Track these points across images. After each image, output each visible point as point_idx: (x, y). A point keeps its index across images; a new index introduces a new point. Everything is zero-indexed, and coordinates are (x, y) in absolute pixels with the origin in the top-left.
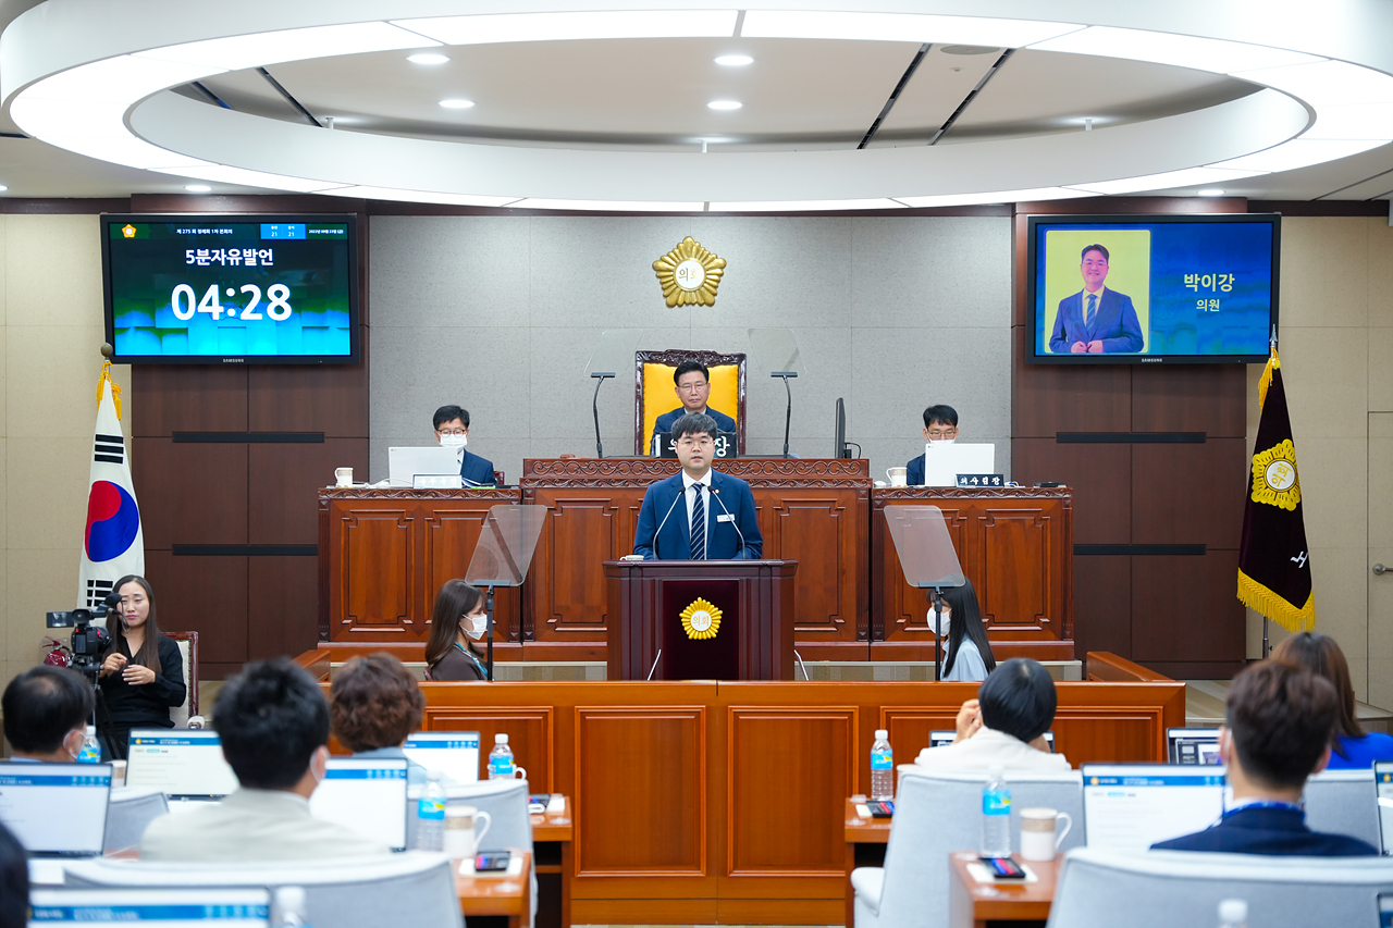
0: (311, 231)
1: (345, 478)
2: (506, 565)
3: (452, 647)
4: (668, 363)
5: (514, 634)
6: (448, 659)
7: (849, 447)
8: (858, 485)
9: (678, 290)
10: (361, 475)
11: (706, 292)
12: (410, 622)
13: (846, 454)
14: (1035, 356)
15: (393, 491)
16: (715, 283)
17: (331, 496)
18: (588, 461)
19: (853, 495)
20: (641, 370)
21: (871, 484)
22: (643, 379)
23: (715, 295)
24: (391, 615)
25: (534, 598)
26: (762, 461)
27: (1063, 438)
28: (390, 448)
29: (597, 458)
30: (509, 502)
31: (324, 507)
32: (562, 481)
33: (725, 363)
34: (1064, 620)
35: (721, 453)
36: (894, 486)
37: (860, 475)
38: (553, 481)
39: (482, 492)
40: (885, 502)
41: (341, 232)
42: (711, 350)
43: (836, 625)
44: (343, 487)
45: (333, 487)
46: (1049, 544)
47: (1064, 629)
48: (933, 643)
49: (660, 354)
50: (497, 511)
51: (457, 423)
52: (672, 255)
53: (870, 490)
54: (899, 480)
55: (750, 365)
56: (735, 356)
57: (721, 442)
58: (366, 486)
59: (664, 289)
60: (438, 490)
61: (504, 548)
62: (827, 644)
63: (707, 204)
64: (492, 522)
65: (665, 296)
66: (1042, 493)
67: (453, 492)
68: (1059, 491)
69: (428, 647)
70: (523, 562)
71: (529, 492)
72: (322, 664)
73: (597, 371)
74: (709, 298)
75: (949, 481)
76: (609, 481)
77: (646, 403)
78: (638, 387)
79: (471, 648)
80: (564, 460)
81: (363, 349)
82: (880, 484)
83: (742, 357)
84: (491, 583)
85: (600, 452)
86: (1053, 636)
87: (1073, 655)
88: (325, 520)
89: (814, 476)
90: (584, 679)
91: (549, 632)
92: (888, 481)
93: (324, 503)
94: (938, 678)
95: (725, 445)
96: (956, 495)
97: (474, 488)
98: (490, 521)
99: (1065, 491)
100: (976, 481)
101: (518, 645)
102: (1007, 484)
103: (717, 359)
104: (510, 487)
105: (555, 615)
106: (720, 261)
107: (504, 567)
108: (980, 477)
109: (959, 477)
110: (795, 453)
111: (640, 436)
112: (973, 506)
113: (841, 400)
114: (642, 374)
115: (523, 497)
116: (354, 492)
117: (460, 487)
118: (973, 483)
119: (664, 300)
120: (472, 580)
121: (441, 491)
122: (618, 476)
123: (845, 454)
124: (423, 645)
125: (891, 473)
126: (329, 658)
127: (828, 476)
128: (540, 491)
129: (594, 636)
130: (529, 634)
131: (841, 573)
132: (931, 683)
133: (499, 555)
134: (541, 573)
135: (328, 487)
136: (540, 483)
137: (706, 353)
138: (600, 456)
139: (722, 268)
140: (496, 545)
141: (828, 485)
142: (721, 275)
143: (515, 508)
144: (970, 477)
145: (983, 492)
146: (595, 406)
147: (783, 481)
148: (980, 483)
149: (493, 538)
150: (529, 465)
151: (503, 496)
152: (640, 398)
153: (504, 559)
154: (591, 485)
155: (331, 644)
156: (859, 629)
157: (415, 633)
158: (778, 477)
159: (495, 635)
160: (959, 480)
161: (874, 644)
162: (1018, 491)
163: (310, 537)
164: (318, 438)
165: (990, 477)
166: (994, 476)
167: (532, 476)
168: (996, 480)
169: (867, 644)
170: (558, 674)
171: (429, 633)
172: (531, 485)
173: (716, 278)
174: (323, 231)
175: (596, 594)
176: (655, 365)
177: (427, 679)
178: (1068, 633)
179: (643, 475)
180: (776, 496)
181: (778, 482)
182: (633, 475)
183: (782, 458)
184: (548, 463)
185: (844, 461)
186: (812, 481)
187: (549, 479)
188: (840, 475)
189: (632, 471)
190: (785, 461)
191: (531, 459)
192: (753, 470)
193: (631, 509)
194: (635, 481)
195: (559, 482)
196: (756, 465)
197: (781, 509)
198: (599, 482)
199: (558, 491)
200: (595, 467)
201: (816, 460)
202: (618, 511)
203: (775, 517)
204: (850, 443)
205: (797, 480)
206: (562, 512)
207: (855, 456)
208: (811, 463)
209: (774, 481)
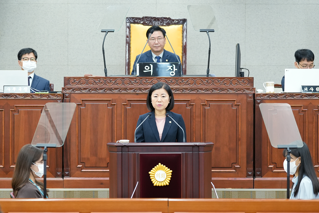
2: (54, 136)
3: (27, 181)
4: (144, 24)
6: (25, 188)
7: (243, 71)
8: (247, 92)
12: (2, 166)
18: (100, 78)
19: (245, 97)
20: (129, 28)
21: (255, 91)
22: (130, 33)
25: (70, 153)
26: (195, 78)
29: (104, 76)
30: (56, 101)
32: (85, 89)
33: (175, 24)
35: (173, 74)
36: (267, 92)
37: (248, 86)
38: (80, 89)
39: (41, 95)
40: (262, 101)
42: (168, 17)
43: (235, 168)
48: (286, 179)
49: (139, 19)
50: (50, 106)
53: (254, 94)
54: (270, 89)
55: (189, 24)
56: (181, 20)
57: (172, 68)
60: (17, 94)
61: (53, 126)
62: (230, 179)
64: (47, 112)
67: (26, 95)
69: (13, 180)
70: (63, 134)
71: (67, 95)
73: (105, 28)
75: (298, 90)
76: (111, 89)
77: (132, 46)
78: (127, 37)
79: (36, 182)
80: (86, 78)
82: (259, 91)
83: (184, 21)
84: (46, 145)
85: (106, 73)
89: (223, 86)
90: (97, 197)
91: (78, 172)
92: (263, 89)
94: (288, 197)
95: (175, 69)
96: (301, 97)
97: (37, 93)
98: (45, 111)
100: (312, 89)
101: (61, 179)
103: (170, 22)
104: (56, 92)
105: (82, 163)
107: (53, 137)
108: (315, 87)
109: (303, 87)
110: (214, 73)
111: (129, 64)
112: (311, 103)
113: (238, 45)
114: (130, 30)
115: (64, 98)
117: (29, 92)
118: (311, 91)
120: (35, 144)
121: (19, 94)
122: (116, 86)
123: (241, 74)
124: (11, 179)
125: (266, 85)
127: (231, 86)
128: (73, 95)
129: (103, 174)
130: (67, 173)
131: (238, 140)
132: (285, 200)
133: (50, 130)
134: (74, 140)
136: (73, 90)
137: (165, 18)
138: (106, 75)
140: (49, 125)
141: (231, 92)
143: (59, 104)
144: (309, 87)
145: (317, 95)
146: (103, 48)
147: (207, 90)
148: (315, 90)
149: (47, 120)
150: (67, 80)
151: (52, 97)
152: (128, 43)
153: (53, 132)
154: (101, 91)
156: (247, 171)
157: (6, 172)
158: (204, 87)
159: (48, 173)
160: (303, 88)
161: (256, 179)
167: (68, 86)
169: (252, 179)
170: (83, 195)
171: (14, 173)
172: (68, 91)
175: (104, 152)
176: (136, 25)
177: (11, 197)
179: (130, 86)
180: (203, 97)
181: (203, 90)
182: (124, 86)
183: (206, 76)
184: (77, 79)
185: (240, 78)
186: (222, 90)
187: (78, 88)
188: (238, 86)
189: (123, 84)
190: (207, 79)
191: (68, 77)
192: (190, 83)
193: (123, 104)
194: (125, 89)
195: (83, 90)
196: (191, 81)
197: (205, 105)
198: (105, 90)
199: (83, 95)
200: (103, 81)
201: (224, 78)
202: (116, 106)
203: (202, 109)
204: (243, 69)
205: (214, 89)
206: (85, 106)
207: (246, 76)
208: (222, 79)
209: (201, 89)
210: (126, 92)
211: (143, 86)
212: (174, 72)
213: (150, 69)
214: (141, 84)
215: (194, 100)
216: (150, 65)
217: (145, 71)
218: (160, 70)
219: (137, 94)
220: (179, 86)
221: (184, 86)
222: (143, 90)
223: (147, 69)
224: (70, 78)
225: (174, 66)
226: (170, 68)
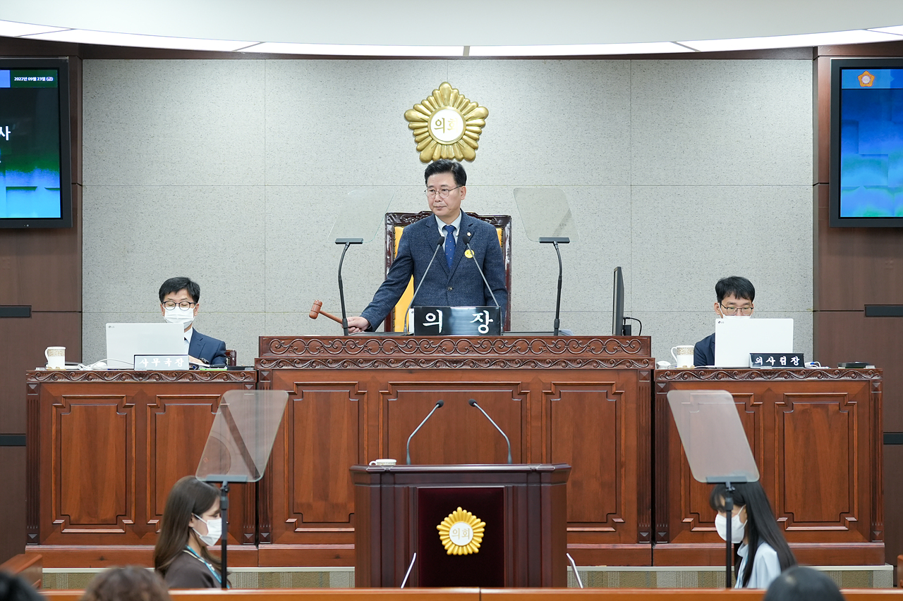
0: (17, 79)
1: (56, 359)
2: (240, 458)
3: (183, 552)
5: (248, 536)
6: (176, 565)
7: (628, 322)
8: (638, 366)
9: (433, 143)
10: (74, 355)
11: (465, 145)
12: (130, 522)
13: (626, 330)
14: (840, 218)
15: (111, 373)
16: (475, 136)
17: (41, 379)
18: (333, 338)
19: (633, 377)
20: (392, 235)
21: (654, 364)
23: (475, 148)
24: (109, 514)
25: (271, 494)
26: (529, 339)
27: (873, 311)
28: (108, 325)
29: (342, 334)
30: (241, 386)
31: (33, 391)
32: (302, 361)
34: (873, 518)
35: (483, 329)
36: (680, 366)
37: (640, 354)
38: (292, 361)
39: (212, 375)
40: (670, 386)
41: (51, 79)
43: (614, 525)
44: (54, 368)
45: (43, 369)
46: (855, 432)
47: (873, 529)
48: (722, 546)
49: (413, 216)
50: (232, 398)
51: (183, 294)
52: (427, 103)
53: (652, 371)
54: (686, 361)
55: (516, 227)
56: (499, 218)
57: (483, 317)
58: (81, 367)
59: (417, 142)
60: (162, 372)
61: (239, 440)
62: (604, 546)
63: (467, 49)
64: (225, 408)
65: (419, 150)
66: (847, 374)
67: (180, 374)
68: (867, 372)
69: (158, 551)
71: (265, 374)
72: (33, 569)
73: (343, 236)
74: (469, 152)
75: (742, 361)
76: (355, 362)
78: (388, 253)
80: (305, 338)
81: (75, 210)
82: (663, 365)
83: (506, 219)
84: (225, 478)
86: (860, 537)
87: (883, 558)
88: (34, 406)
89: (589, 355)
90: (327, 586)
91: (289, 533)
92: (672, 361)
93: (33, 387)
94: (729, 585)
95: (488, 320)
96: (750, 376)
97: (204, 369)
98: (222, 407)
99: (874, 372)
100: (773, 361)
101: (253, 548)
102: (808, 365)
104: (243, 368)
105: (296, 514)
106: (481, 111)
107: (237, 460)
108: (777, 356)
109: (754, 357)
110: (571, 327)
112: (769, 389)
113: (619, 269)
114: (394, 240)
115: (259, 381)
116: (67, 374)
117: (187, 368)
118: (770, 364)
119: (418, 155)
120: (203, 475)
121: (166, 373)
122: (367, 355)
123: (624, 330)
124: (150, 548)
125: (677, 352)
126: (40, 563)
127: (605, 355)
128: (277, 373)
129: (340, 539)
130: (265, 535)
131: (619, 465)
132: (722, 590)
133: (232, 447)
134: (280, 466)
135: (38, 369)
136: (278, 364)
139: (484, 118)
140: (230, 436)
141: (605, 366)
142: (482, 126)
143: (249, 394)
144: (765, 356)
145: (781, 373)
146: (340, 277)
147: (554, 362)
148: (778, 363)
149: (226, 428)
150: (266, 344)
151: (235, 378)
153: (238, 451)
154: (335, 366)
155: (41, 547)
156: (639, 530)
157: (139, 533)
158: (549, 356)
159: (229, 537)
160: (754, 360)
161: (658, 546)
162: (820, 372)
163: (17, 425)
164: (24, 312)
165: (789, 356)
166: (793, 355)
167: (268, 355)
168: (795, 360)
169: (649, 546)
170: (298, 580)
172: (267, 366)
173: (477, 129)
174: (30, 79)
175: (341, 491)
178: (877, 533)
179: (394, 354)
180: (546, 378)
181: (548, 363)
182: (384, 355)
183: (552, 335)
184: (287, 341)
185: (623, 338)
186: (587, 362)
187: (289, 360)
188: (618, 354)
189: (381, 351)
190: (555, 339)
191: (267, 337)
192: (519, 349)
193: (382, 393)
194: (386, 361)
195: (299, 363)
196: (522, 343)
197: (552, 393)
198: (344, 362)
199: (299, 373)
200: (341, 345)
201: (591, 338)
202: (366, 395)
203: (544, 402)
204: (629, 318)
205: (569, 360)
206: (303, 397)
207: (635, 333)
208: (585, 341)
209: (543, 361)
210: (387, 367)
211: (422, 355)
212: (486, 326)
213: (437, 320)
214: (418, 350)
215: (528, 384)
216: (438, 311)
217: (425, 324)
218: (457, 321)
219: (411, 371)
220: (497, 355)
221: (507, 355)
222: (423, 363)
223: (430, 319)
224: (271, 338)
225: (487, 312)
226: (478, 318)
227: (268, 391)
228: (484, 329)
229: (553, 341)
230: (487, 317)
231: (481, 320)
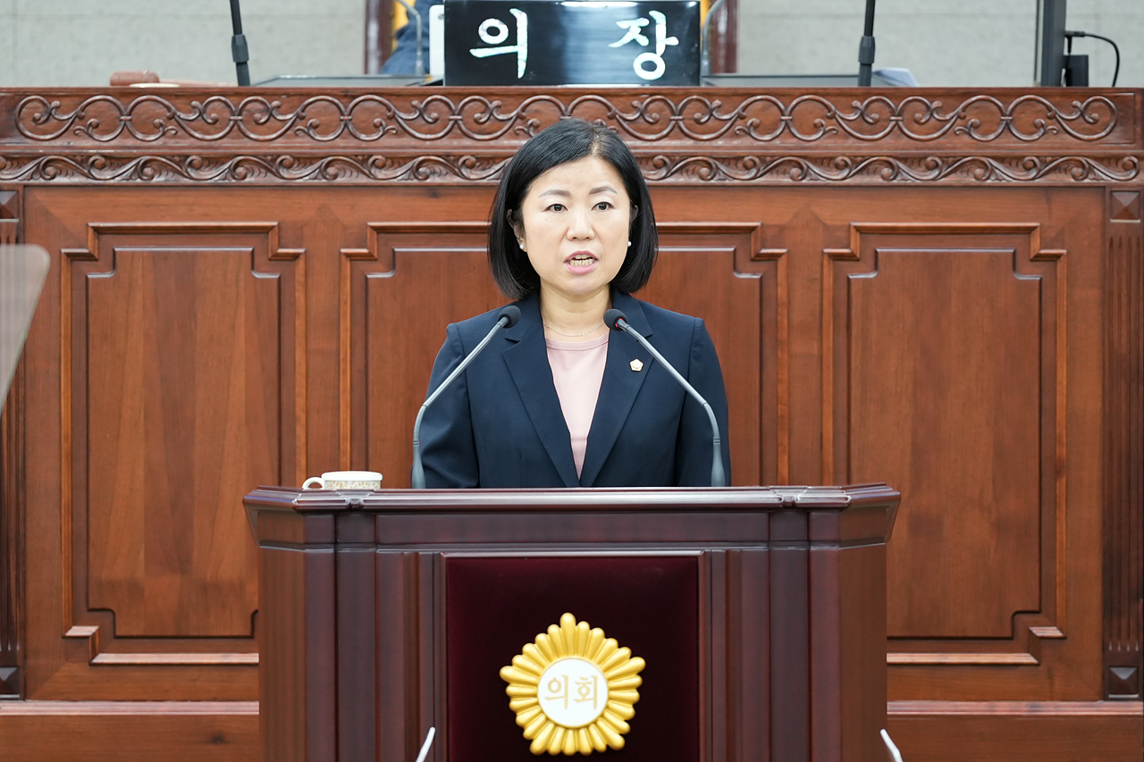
7: (1079, 48)
8: (1107, 176)
13: (1075, 70)
18: (203, 94)
19: (1092, 210)
25: (22, 555)
26: (785, 95)
29: (232, 82)
32: (113, 161)
35: (650, 66)
37: (1115, 141)
38: (82, 162)
43: (1035, 644)
57: (648, 31)
62: (1003, 708)
71: (4, 199)
76: (270, 163)
80: (123, 92)
85: (241, 65)
89: (962, 145)
91: (76, 669)
95: (661, 41)
105: (95, 612)
110: (907, 63)
122: (303, 144)
123: (1066, 72)
127: (1009, 145)
128: (39, 197)
129: (222, 682)
130: (5, 673)
131: (1049, 470)
134: (47, 473)
136: (41, 170)
138: (243, 75)
141: (1009, 175)
147: (859, 164)
150: (5, 109)
154: (211, 175)
156: (1109, 661)
158: (842, 147)
167: (13, 144)
169: (1137, 708)
172: (9, 176)
179: (387, 141)
180: (834, 212)
181: (838, 167)
182: (354, 142)
183: (854, 84)
184: (67, 101)
185: (1064, 95)
186: (954, 163)
187: (73, 157)
188: (1051, 140)
189: (348, 131)
190: (862, 97)
191: (9, 90)
192: (755, 127)
193: (348, 255)
194: (362, 162)
195: (102, 167)
196: (763, 109)
197: (851, 258)
198: (238, 165)
199: (103, 197)
200: (227, 114)
201: (967, 93)
202: (301, 264)
203: (828, 282)
204: (1082, 35)
205: (904, 159)
206: (114, 266)
207: (1099, 77)
208: (951, 101)
209: (826, 161)
210: (363, 180)
211: (468, 142)
212: (656, 58)
213: (512, 40)
214: (455, 130)
215: (782, 228)
216: (514, 11)
217: (478, 53)
218: (572, 43)
219: (435, 191)
220: (690, 142)
221: (720, 142)
222: (472, 167)
223: (492, 39)
224: (20, 94)
225: (659, 18)
226: (634, 33)
227: (13, 248)
228: (647, 68)
229: (856, 103)
230: (661, 29)
231: (644, 41)
